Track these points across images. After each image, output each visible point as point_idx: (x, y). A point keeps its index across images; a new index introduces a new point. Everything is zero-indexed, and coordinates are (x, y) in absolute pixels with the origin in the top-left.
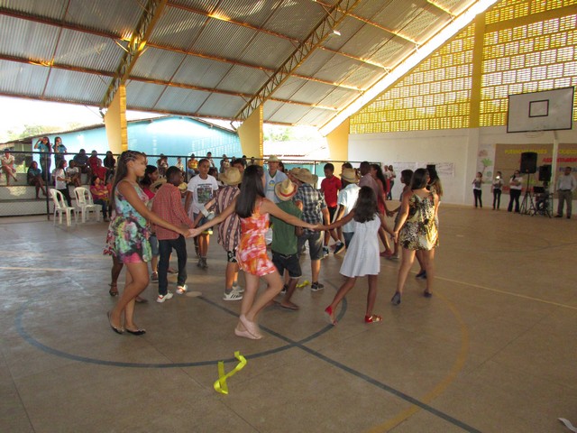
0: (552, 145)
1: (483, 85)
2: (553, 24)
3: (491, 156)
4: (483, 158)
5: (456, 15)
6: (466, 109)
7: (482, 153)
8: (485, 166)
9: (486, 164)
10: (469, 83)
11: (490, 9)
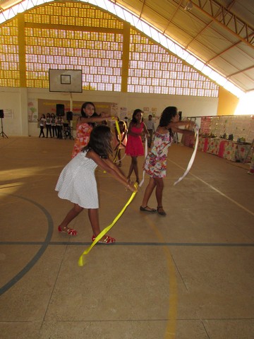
0: (69, 101)
1: (27, 61)
2: (63, 33)
3: (36, 105)
4: (31, 107)
5: (4, 8)
6: (17, 75)
7: (30, 104)
8: (33, 112)
9: (33, 110)
10: (17, 58)
11: (27, 12)
